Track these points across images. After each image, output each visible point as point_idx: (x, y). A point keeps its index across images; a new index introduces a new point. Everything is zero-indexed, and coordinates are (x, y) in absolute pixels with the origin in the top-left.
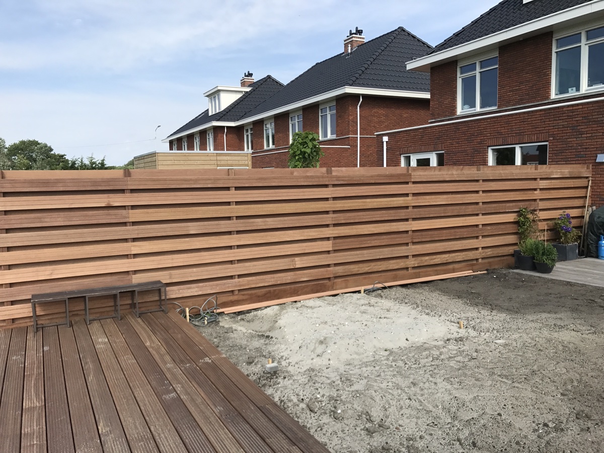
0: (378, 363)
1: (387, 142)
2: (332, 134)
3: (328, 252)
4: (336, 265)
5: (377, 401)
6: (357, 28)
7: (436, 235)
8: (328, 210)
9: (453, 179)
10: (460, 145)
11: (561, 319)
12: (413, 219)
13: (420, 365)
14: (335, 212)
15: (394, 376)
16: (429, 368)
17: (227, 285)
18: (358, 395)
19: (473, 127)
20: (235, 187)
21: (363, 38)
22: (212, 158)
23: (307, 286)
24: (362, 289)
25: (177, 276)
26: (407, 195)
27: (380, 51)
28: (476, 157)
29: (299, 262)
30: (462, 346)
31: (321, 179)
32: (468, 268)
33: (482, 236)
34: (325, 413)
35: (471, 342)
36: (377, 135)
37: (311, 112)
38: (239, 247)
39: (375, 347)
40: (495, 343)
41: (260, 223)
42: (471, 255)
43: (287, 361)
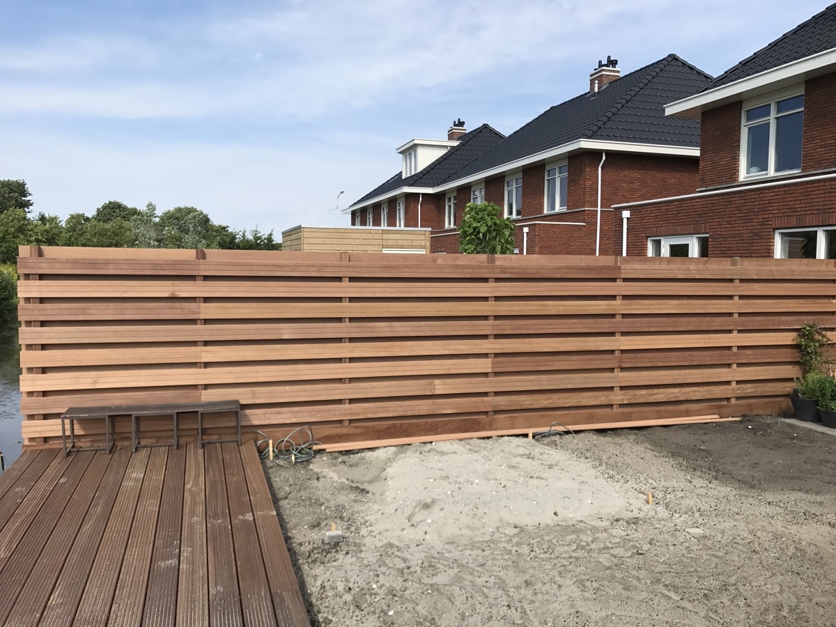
0: (492, 546)
1: (628, 218)
2: (561, 206)
3: (486, 375)
4: (497, 394)
5: (458, 603)
6: (609, 57)
7: (660, 359)
8: (486, 315)
9: (690, 277)
10: (731, 226)
11: (821, 503)
12: (622, 332)
13: (553, 556)
14: (497, 317)
15: (506, 567)
16: (562, 561)
17: (333, 412)
18: (430, 591)
19: (753, 200)
20: (349, 278)
21: (618, 72)
22: (376, 236)
23: (451, 422)
24: (531, 431)
25: (263, 395)
26: (613, 297)
27: (637, 89)
28: (755, 244)
29: (440, 387)
30: (633, 531)
31: (477, 270)
32: (711, 411)
33: (738, 364)
34: (374, 613)
35: (650, 528)
36: (615, 208)
37: (534, 174)
38: (352, 360)
39: (501, 520)
40: (688, 532)
41: (383, 329)
42: (717, 392)
43: (369, 528)
